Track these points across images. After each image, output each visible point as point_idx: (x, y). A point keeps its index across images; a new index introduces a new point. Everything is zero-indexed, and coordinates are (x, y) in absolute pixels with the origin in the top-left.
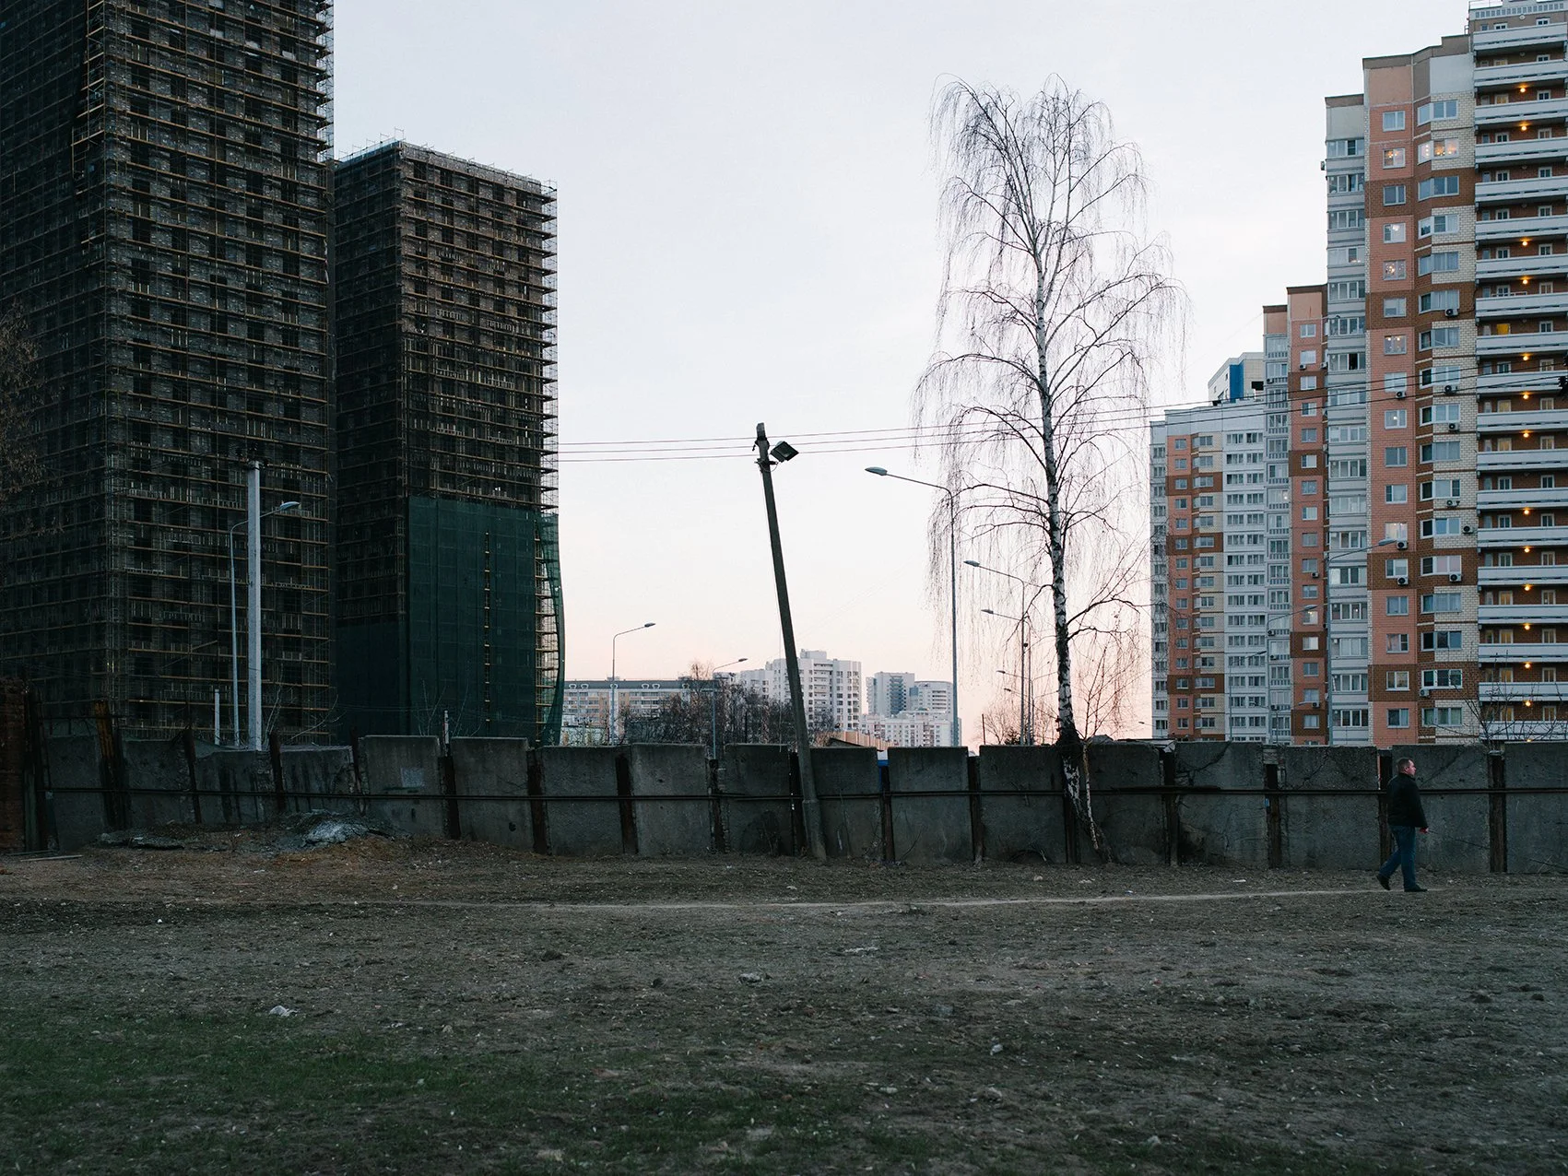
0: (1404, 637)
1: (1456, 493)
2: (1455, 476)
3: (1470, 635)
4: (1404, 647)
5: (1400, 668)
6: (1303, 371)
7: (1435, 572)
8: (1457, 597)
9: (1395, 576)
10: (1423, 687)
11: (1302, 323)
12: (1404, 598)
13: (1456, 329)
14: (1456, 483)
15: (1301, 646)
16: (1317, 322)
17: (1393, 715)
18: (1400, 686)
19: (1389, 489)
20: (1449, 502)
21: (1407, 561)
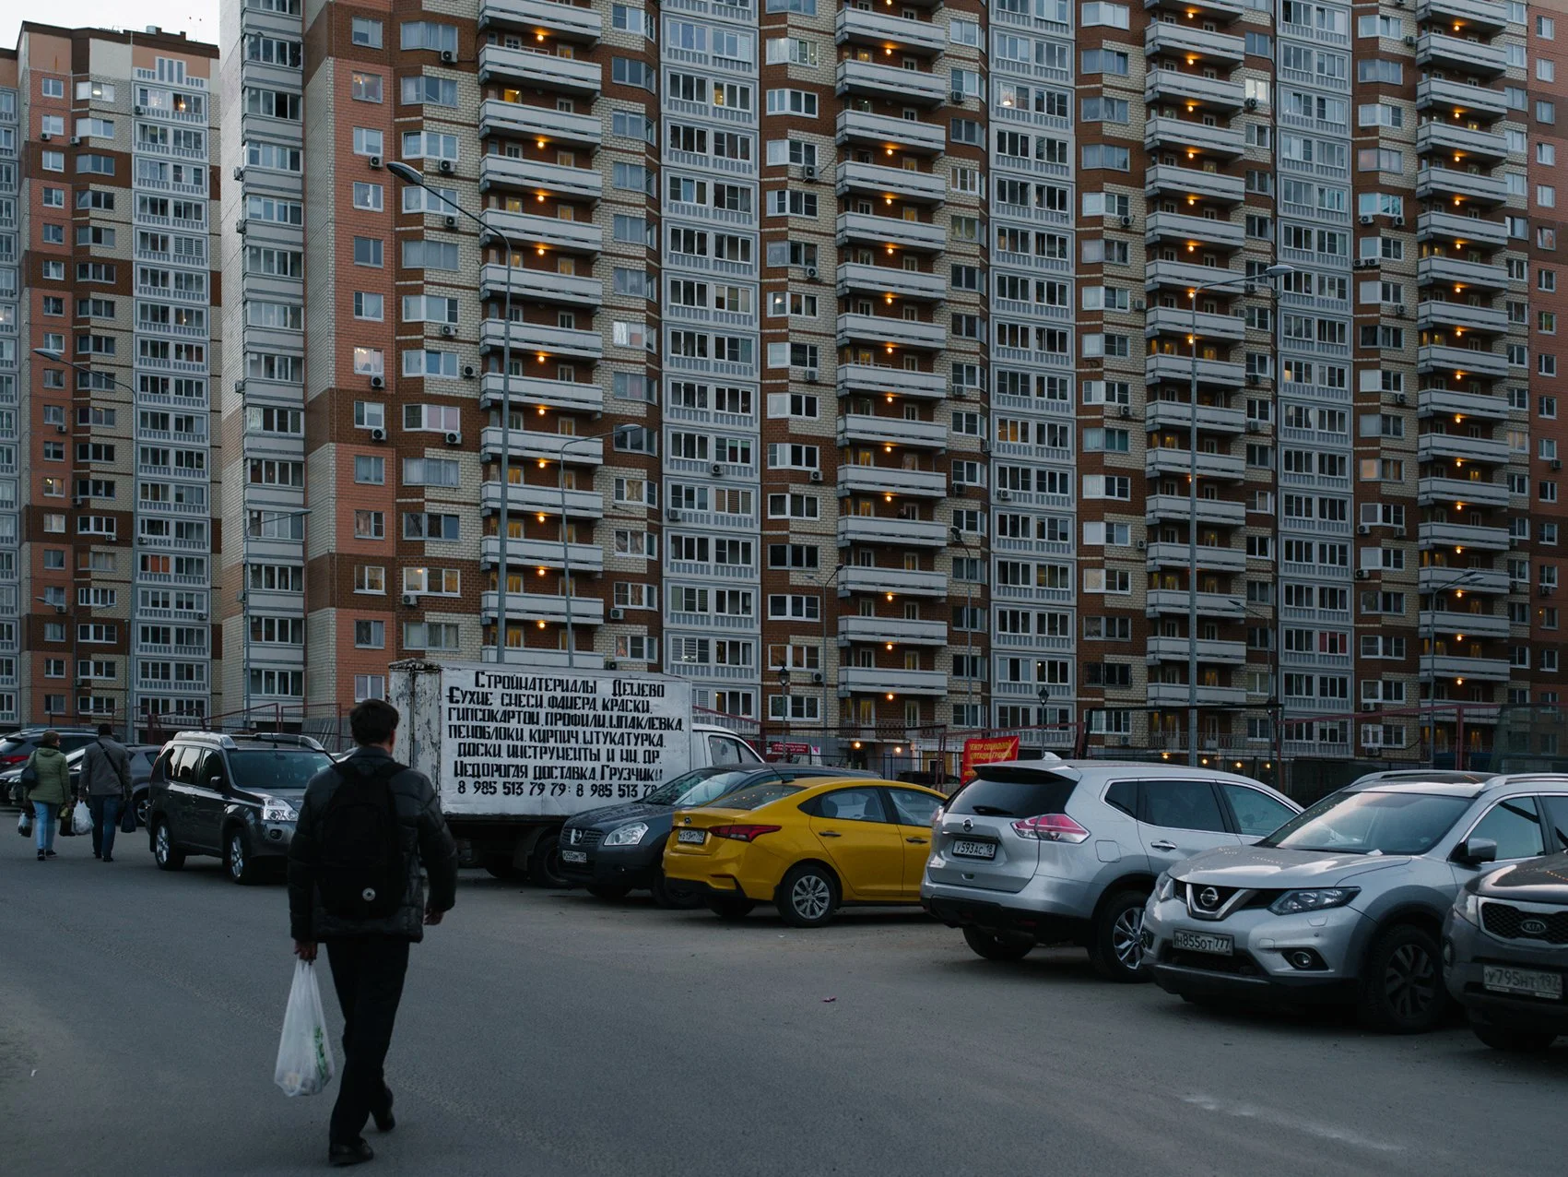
0: (378, 517)
1: (453, 317)
2: (452, 293)
3: (470, 523)
4: (378, 532)
5: (375, 561)
6: (46, 143)
7: (425, 427)
8: (451, 467)
9: (366, 426)
10: (406, 592)
11: (47, 76)
12: (378, 459)
13: (453, 83)
14: (453, 304)
15: (42, 525)
16: (64, 79)
17: (363, 631)
18: (371, 587)
19: (359, 296)
20: (447, 328)
21: (383, 406)
